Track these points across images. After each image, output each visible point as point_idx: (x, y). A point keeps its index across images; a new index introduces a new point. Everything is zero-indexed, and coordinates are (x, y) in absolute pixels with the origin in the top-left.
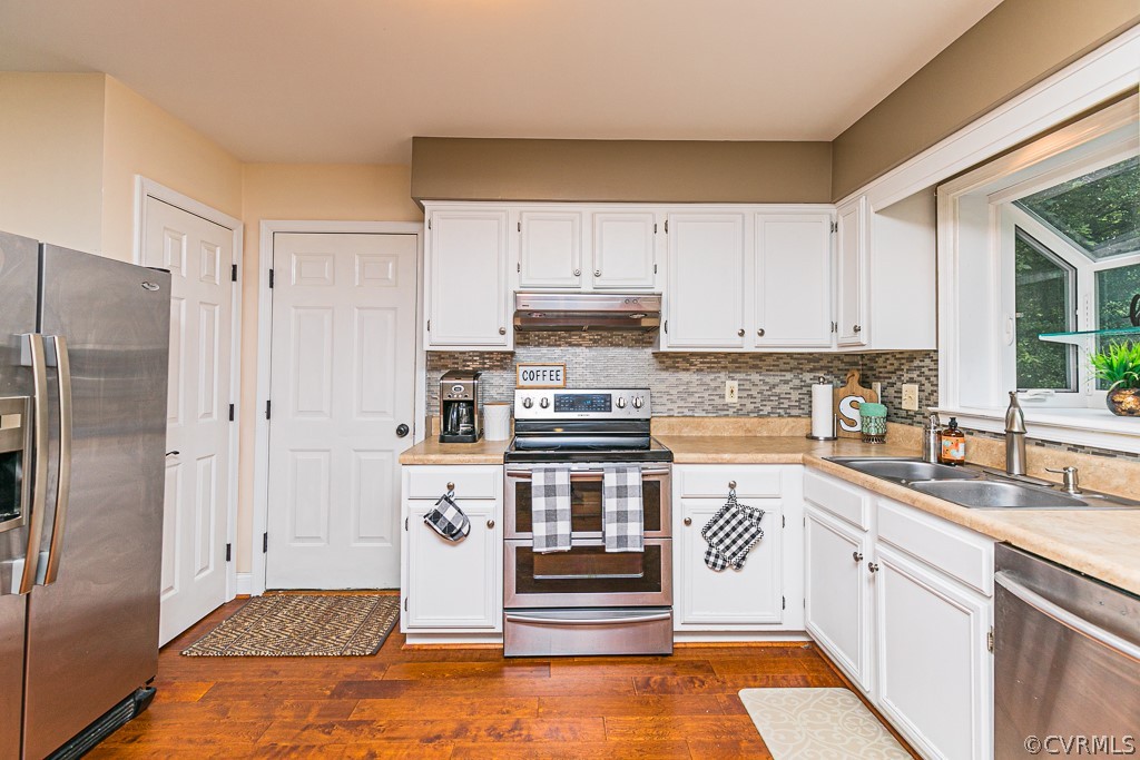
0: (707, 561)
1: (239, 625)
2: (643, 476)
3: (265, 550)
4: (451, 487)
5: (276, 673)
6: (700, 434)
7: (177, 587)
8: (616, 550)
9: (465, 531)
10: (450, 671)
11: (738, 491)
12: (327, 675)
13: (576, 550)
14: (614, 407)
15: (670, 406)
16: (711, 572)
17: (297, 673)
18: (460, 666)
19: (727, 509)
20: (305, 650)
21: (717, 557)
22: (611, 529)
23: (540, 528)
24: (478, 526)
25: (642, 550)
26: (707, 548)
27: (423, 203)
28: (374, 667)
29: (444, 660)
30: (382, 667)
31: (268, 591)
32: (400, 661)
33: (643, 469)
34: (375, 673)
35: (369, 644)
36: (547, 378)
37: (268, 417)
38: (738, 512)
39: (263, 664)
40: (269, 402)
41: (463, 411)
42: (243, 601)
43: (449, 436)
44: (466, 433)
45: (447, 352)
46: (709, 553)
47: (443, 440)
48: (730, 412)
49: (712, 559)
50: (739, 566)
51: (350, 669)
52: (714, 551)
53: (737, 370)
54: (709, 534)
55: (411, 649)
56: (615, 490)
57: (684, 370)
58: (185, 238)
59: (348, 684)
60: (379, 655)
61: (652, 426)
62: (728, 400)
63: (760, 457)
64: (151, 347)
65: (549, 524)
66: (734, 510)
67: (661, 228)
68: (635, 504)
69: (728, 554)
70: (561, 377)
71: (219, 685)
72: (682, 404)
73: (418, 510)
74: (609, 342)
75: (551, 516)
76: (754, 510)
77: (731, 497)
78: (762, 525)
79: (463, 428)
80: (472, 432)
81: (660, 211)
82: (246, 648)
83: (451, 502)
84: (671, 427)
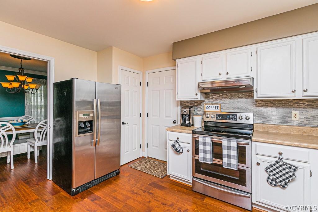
0: (268, 181)
1: (140, 163)
2: (238, 144)
3: (147, 147)
4: (178, 138)
5: (141, 175)
6: (278, 132)
7: (129, 151)
8: (226, 167)
9: (181, 151)
10: (177, 189)
11: (284, 156)
12: (150, 179)
13: (213, 164)
14: (238, 119)
15: (263, 120)
16: (270, 186)
17: (145, 177)
18: (180, 189)
19: (278, 163)
20: (149, 172)
21: (272, 180)
22: (225, 160)
23: (201, 155)
24: (185, 150)
25: (237, 170)
26: (267, 176)
27: (176, 60)
28: (160, 181)
29: (177, 185)
30: (162, 182)
31: (148, 157)
32: (167, 182)
33: (238, 141)
34: (160, 183)
35: (162, 175)
36: (214, 108)
37: (147, 117)
38: (283, 165)
39: (140, 173)
40: (147, 113)
41: (187, 117)
42: (143, 158)
43: (183, 124)
44: (188, 124)
45: (186, 101)
46: (269, 178)
47: (182, 125)
48: (295, 124)
49: (270, 181)
50: (284, 187)
51: (155, 180)
52: (271, 178)
53: (299, 107)
54: (268, 170)
55: (170, 180)
56: (226, 147)
57: (270, 106)
58: (129, 77)
59: (153, 183)
60: (163, 179)
61: (255, 127)
62: (293, 119)
63: (297, 144)
64: (117, 101)
65: (204, 154)
66: (281, 163)
67: (254, 54)
68: (234, 153)
69: (278, 181)
70: (219, 108)
71: (131, 174)
72: (269, 119)
73: (170, 143)
74: (237, 97)
75: (205, 152)
76: (292, 165)
77: (279, 158)
78: (296, 173)
79: (187, 122)
80: (190, 123)
81: (253, 48)
82: (138, 168)
83: (178, 143)
84: (263, 128)
